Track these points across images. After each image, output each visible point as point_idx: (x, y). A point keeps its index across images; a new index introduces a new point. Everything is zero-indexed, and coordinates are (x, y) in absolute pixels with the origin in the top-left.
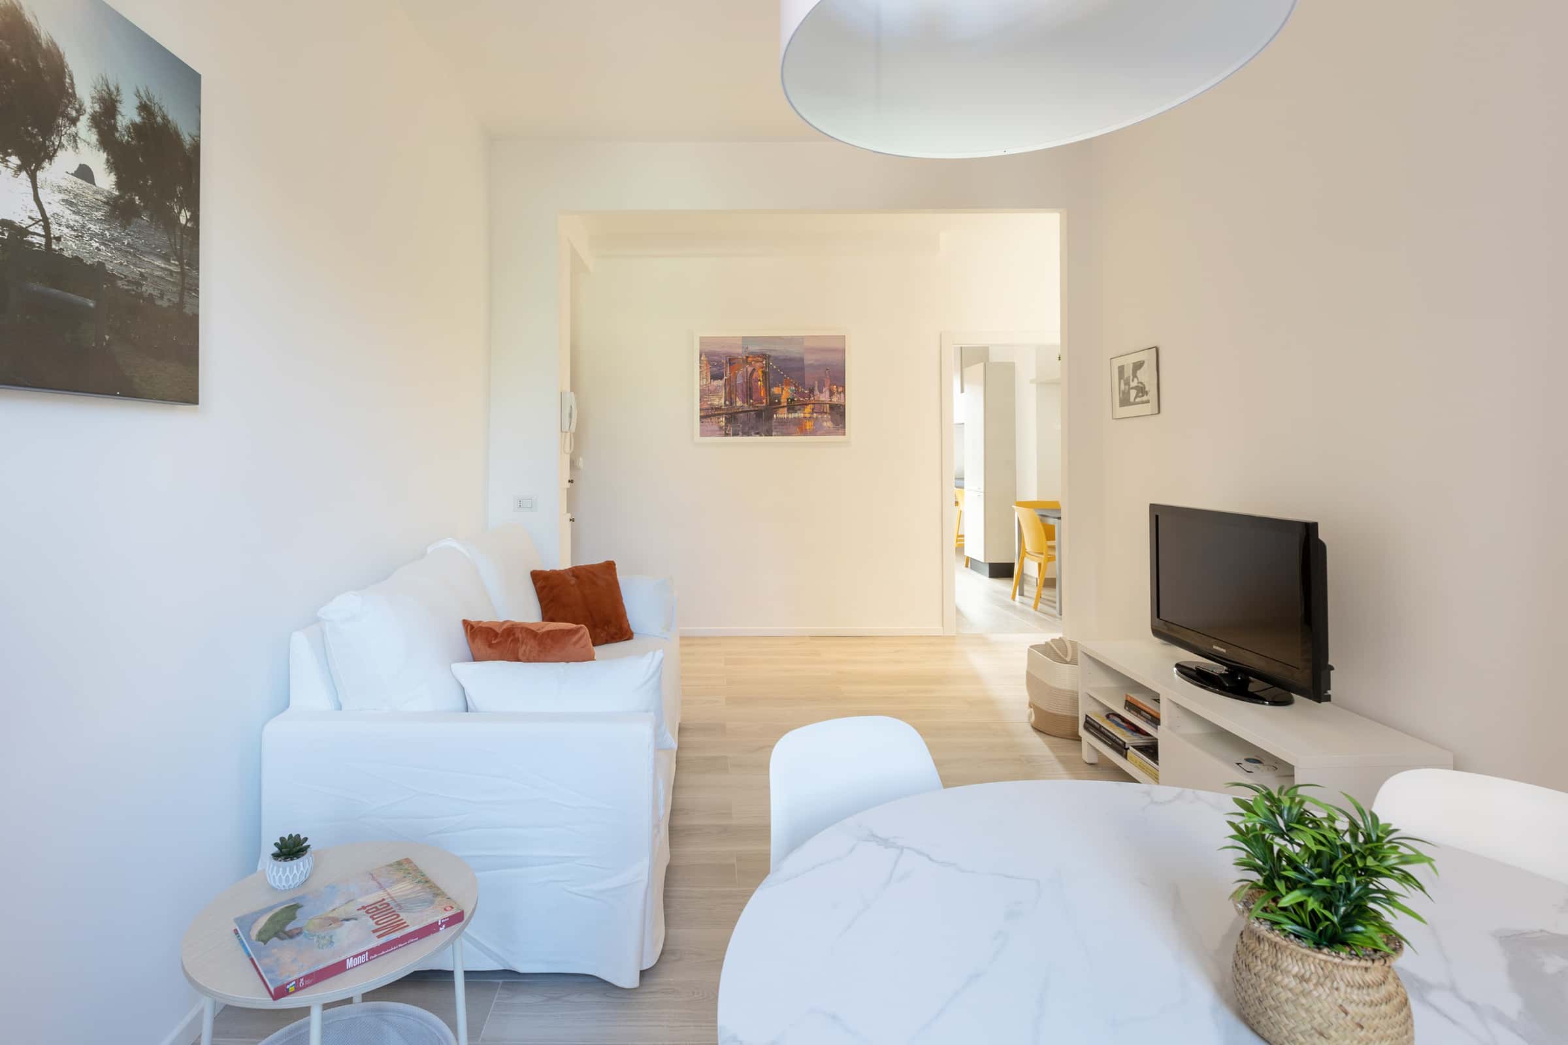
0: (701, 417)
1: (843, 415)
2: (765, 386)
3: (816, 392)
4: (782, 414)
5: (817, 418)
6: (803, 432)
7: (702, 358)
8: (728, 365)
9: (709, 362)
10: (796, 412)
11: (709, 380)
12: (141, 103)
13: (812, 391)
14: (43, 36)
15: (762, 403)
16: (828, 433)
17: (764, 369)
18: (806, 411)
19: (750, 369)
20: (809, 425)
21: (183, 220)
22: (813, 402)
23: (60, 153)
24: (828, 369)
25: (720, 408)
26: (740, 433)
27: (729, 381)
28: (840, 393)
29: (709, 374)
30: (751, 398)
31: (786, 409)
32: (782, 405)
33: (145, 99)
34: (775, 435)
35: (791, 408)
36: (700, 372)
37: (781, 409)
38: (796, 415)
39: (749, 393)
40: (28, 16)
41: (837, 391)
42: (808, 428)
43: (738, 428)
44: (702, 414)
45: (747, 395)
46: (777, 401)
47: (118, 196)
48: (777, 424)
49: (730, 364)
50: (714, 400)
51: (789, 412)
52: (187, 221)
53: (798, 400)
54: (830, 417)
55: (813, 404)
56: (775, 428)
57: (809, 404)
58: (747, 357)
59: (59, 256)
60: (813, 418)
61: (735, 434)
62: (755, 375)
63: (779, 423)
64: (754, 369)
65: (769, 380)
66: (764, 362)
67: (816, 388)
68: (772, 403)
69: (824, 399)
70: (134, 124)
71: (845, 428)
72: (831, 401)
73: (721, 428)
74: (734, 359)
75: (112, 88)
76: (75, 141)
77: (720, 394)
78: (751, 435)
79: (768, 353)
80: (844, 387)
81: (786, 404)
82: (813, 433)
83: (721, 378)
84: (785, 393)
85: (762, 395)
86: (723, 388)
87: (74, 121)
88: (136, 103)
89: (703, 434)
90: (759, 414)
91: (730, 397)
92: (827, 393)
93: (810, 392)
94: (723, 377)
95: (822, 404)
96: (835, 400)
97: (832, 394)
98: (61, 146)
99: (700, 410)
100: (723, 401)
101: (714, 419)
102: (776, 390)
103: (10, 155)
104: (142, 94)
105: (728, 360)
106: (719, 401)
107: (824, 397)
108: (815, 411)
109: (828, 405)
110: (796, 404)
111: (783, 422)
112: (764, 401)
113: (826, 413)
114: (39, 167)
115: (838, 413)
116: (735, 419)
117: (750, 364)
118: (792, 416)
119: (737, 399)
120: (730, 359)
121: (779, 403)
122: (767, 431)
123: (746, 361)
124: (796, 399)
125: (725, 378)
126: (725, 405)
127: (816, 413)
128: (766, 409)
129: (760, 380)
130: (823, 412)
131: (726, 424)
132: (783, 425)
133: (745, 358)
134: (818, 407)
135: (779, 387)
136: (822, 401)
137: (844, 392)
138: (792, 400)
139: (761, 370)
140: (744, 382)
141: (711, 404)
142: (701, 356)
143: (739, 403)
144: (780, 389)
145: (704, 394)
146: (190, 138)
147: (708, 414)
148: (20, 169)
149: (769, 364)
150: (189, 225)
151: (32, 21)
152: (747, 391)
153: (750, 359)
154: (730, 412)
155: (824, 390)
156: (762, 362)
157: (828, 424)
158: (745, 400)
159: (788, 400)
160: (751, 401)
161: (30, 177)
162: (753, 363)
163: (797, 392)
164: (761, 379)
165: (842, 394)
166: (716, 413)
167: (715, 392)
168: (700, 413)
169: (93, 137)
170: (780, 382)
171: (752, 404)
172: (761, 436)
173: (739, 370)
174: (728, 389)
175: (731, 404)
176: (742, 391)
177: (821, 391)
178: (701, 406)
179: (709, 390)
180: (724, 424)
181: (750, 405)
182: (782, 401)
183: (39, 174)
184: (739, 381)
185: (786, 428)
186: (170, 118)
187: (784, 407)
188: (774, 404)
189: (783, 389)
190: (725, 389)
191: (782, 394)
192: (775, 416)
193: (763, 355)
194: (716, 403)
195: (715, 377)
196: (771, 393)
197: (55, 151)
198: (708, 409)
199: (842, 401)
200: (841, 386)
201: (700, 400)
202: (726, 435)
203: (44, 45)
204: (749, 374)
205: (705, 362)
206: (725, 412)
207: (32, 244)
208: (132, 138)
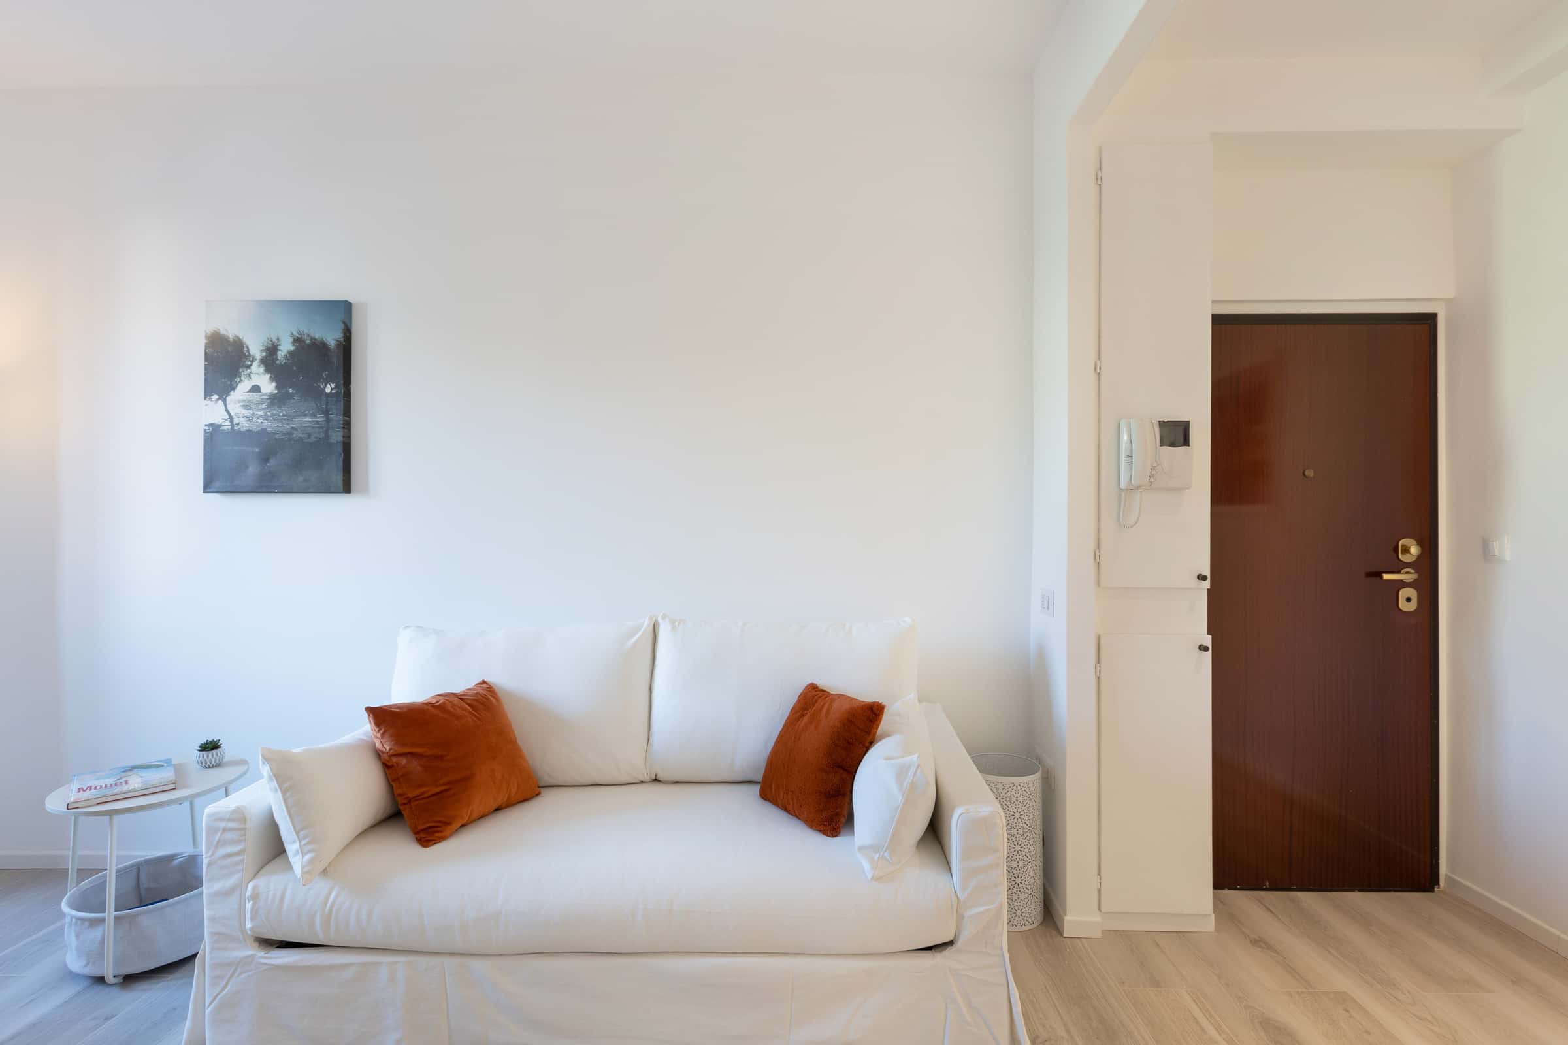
12: (294, 339)
14: (230, 336)
21: (328, 390)
23: (239, 386)
33: (297, 335)
40: (223, 332)
47: (277, 393)
52: (332, 389)
59: (239, 432)
70: (290, 353)
75: (274, 340)
76: (249, 376)
87: (249, 367)
88: (291, 339)
98: (241, 381)
103: (212, 395)
104: (295, 333)
114: (228, 395)
146: (334, 342)
148: (218, 399)
150: (333, 391)
151: (226, 334)
161: (223, 401)
169: (262, 369)
183: (227, 398)
186: (317, 337)
197: (237, 385)
203: (231, 340)
207: (224, 430)
208: (288, 360)
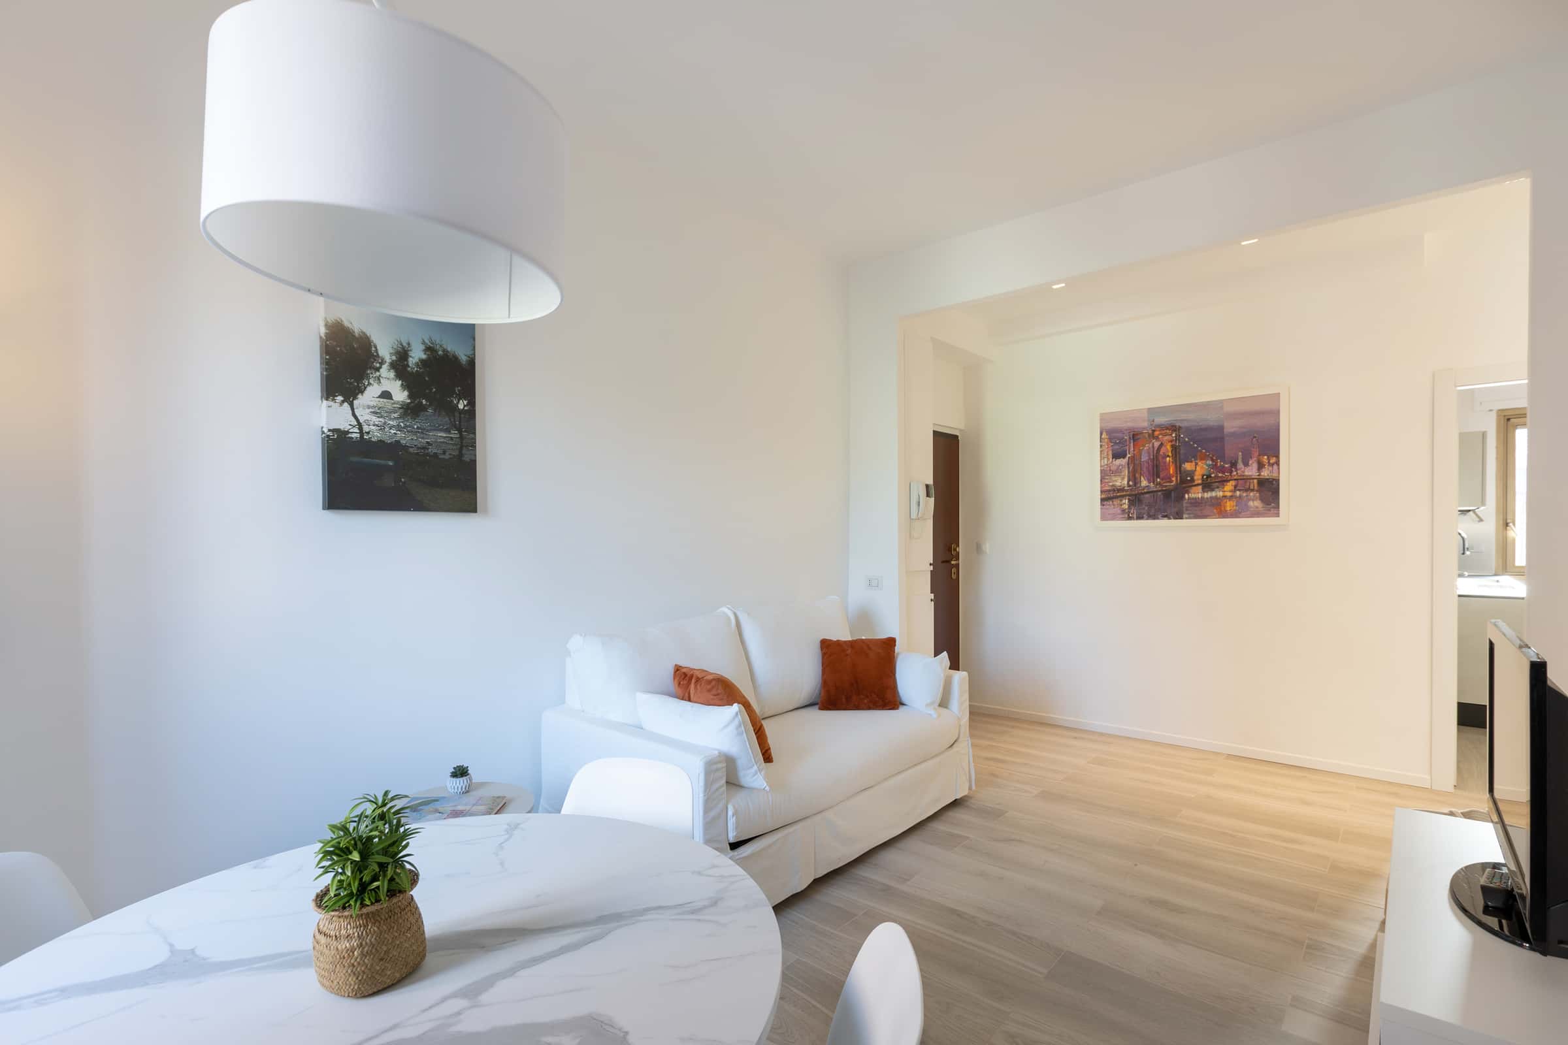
0: (1102, 500)
1: (1275, 492)
2: (1175, 461)
3: (1240, 465)
4: (1196, 493)
5: (1240, 497)
6: (1223, 514)
7: (1103, 436)
8: (1132, 441)
9: (1110, 439)
10: (1212, 490)
11: (1111, 460)
12: (426, 347)
13: (1234, 465)
14: (356, 331)
15: (1172, 482)
16: (1256, 514)
17: (1173, 443)
18: (1225, 489)
19: (1157, 444)
20: (1229, 506)
21: (461, 406)
22: (1235, 478)
23: (369, 389)
24: (1255, 437)
25: (1122, 490)
26: (1144, 516)
27: (1132, 459)
28: (1273, 464)
29: (1110, 453)
30: (1158, 476)
31: (1200, 487)
32: (1196, 483)
33: (429, 344)
34: (1186, 518)
35: (1207, 485)
36: (1101, 451)
37: (1194, 488)
38: (1214, 494)
39: (1156, 469)
40: (346, 324)
41: (1269, 462)
42: (1228, 509)
43: (1142, 511)
44: (1103, 496)
45: (1153, 475)
46: (1189, 478)
47: (409, 403)
48: (1188, 505)
49: (1134, 441)
50: (1116, 481)
51: (1204, 491)
52: (465, 406)
53: (1216, 477)
54: (1258, 495)
55: (1235, 480)
56: (1187, 510)
57: (1230, 480)
58: (1154, 431)
59: (369, 441)
60: (1236, 497)
61: (1140, 517)
62: (1163, 450)
63: (1191, 503)
64: (1162, 443)
65: (1179, 454)
66: (1174, 435)
67: (1240, 461)
68: (1183, 481)
69: (1250, 474)
70: (422, 361)
71: (1279, 508)
72: (1259, 475)
73: (1123, 511)
74: (1137, 434)
75: (405, 344)
76: (379, 379)
77: (1123, 474)
78: (1158, 519)
79: (1178, 424)
80: (1278, 457)
81: (1200, 482)
82: (1235, 515)
83: (1124, 457)
84: (1199, 469)
85: (1171, 472)
86: (1127, 466)
87: (378, 369)
88: (423, 347)
89: (1104, 518)
90: (1167, 494)
91: (1133, 477)
92: (1255, 466)
93: (1231, 467)
94: (1126, 455)
95: (1251, 478)
96: (1265, 473)
97: (1261, 466)
98: (369, 384)
99: (1102, 492)
100: (1125, 482)
101: (1116, 502)
102: (1188, 466)
103: (337, 396)
104: (427, 341)
105: (1131, 436)
106: (1122, 481)
107: (1251, 471)
108: (1238, 488)
109: (1255, 481)
110: (1213, 481)
111: (1196, 503)
112: (1174, 479)
113: (1253, 490)
114: (355, 398)
115: (1269, 491)
116: (1140, 501)
117: (1157, 438)
118: (1207, 495)
119: (1142, 478)
120: (1134, 435)
121: (1192, 480)
122: (1177, 514)
123: (1152, 436)
124: (1213, 475)
125: (1128, 455)
126: (1129, 485)
127: (1239, 490)
128: (1176, 488)
129: (1168, 456)
130: (1248, 490)
131: (1129, 507)
132: (1196, 506)
133: (1150, 432)
134: (1243, 484)
135: (1191, 462)
136: (1248, 476)
137: (1277, 463)
138: (1209, 476)
139: (1170, 444)
140: (1150, 459)
141: (1113, 486)
142: (1101, 434)
143: (1144, 483)
144: (1194, 464)
145: (1105, 474)
146: (466, 357)
147: (1109, 496)
148: (343, 402)
149: (1180, 436)
150: (466, 408)
151: (349, 326)
152: (1153, 469)
153: (1156, 433)
154: (1134, 493)
155: (1250, 462)
156: (1171, 435)
157: (1257, 504)
158: (1152, 480)
159: (1203, 477)
160: (1158, 480)
161: (349, 404)
162: (1160, 437)
163: (1215, 466)
164: (1170, 454)
165: (1275, 467)
166: (1118, 494)
167: (1117, 472)
168: (1101, 495)
169: (392, 374)
170: (1194, 456)
171: (1159, 484)
172: (1170, 519)
173: (1144, 446)
174: (1131, 468)
175: (1135, 484)
176: (1149, 471)
177: (1246, 464)
178: (1101, 487)
179: (1110, 470)
180: (1127, 507)
181: (1157, 485)
182: (1196, 478)
183: (355, 402)
184: (1145, 458)
185: (1200, 510)
186: (449, 349)
187: (1198, 485)
188: (1186, 482)
189: (1196, 464)
190: (1129, 468)
191: (1195, 470)
192: (1187, 496)
193: (1173, 426)
194: (1118, 484)
195: (1116, 456)
196: (1182, 469)
197: (365, 388)
198: (1109, 491)
199: (1275, 475)
200: (1274, 456)
201: (1101, 481)
202: (1130, 518)
203: (357, 335)
204: (1156, 449)
205: (1106, 440)
206: (1128, 493)
207: (352, 438)
208: (420, 368)
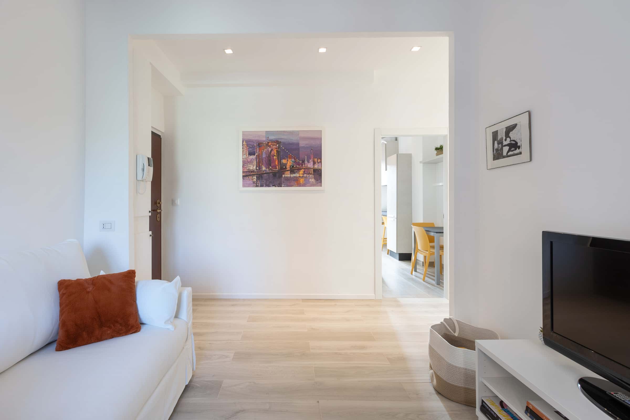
0: (243, 176)
1: (320, 175)
2: (278, 159)
3: (306, 162)
4: (287, 174)
5: (306, 177)
6: (299, 185)
7: (244, 143)
8: (258, 147)
9: (247, 145)
10: (295, 173)
11: (248, 156)
13: (303, 162)
15: (276, 168)
16: (313, 185)
17: (277, 149)
18: (300, 173)
19: (270, 149)
20: (302, 181)
22: (304, 168)
24: (312, 150)
25: (253, 171)
26: (264, 185)
27: (258, 156)
28: (319, 163)
29: (247, 152)
30: (270, 165)
31: (289, 172)
32: (287, 169)
34: (283, 187)
35: (292, 171)
36: (243, 151)
37: (286, 172)
38: (295, 175)
39: (269, 162)
41: (317, 161)
42: (301, 182)
43: (263, 183)
44: (244, 175)
45: (268, 163)
46: (284, 167)
48: (284, 180)
49: (259, 146)
50: (250, 167)
51: (291, 174)
53: (296, 167)
54: (313, 176)
55: (304, 169)
56: (283, 183)
57: (302, 169)
58: (268, 143)
60: (304, 177)
61: (262, 186)
62: (272, 153)
63: (285, 179)
64: (272, 149)
65: (280, 154)
66: (277, 146)
67: (306, 160)
68: (282, 168)
69: (310, 166)
71: (321, 182)
72: (313, 167)
73: (254, 182)
74: (261, 144)
77: (254, 163)
78: (270, 186)
79: (279, 140)
80: (321, 159)
81: (289, 169)
82: (304, 185)
83: (254, 155)
84: (289, 163)
85: (276, 164)
86: (255, 160)
89: (244, 186)
90: (274, 174)
91: (259, 165)
92: (312, 163)
93: (302, 163)
94: (255, 154)
95: (309, 169)
96: (316, 166)
97: (314, 163)
99: (243, 172)
100: (255, 167)
101: (250, 177)
102: (284, 161)
105: (258, 144)
106: (253, 167)
107: (310, 165)
108: (305, 173)
109: (312, 170)
110: (295, 169)
111: (288, 179)
112: (278, 167)
113: (311, 174)
115: (318, 174)
116: (262, 177)
117: (270, 146)
118: (292, 175)
119: (263, 166)
120: (259, 144)
121: (286, 168)
122: (279, 184)
123: (268, 145)
124: (295, 166)
125: (256, 154)
126: (256, 169)
127: (306, 174)
128: (279, 172)
129: (275, 156)
130: (309, 174)
131: (257, 180)
132: (288, 181)
133: (267, 143)
134: (307, 171)
135: (285, 159)
136: (309, 167)
137: (321, 162)
138: (293, 167)
139: (276, 150)
140: (266, 156)
141: (248, 169)
142: (243, 142)
143: (264, 168)
144: (286, 160)
145: (245, 163)
147: (247, 175)
149: (280, 146)
152: (268, 162)
153: (270, 144)
154: (259, 173)
155: (310, 161)
156: (276, 145)
157: (312, 180)
158: (267, 167)
159: (290, 167)
160: (271, 167)
162: (271, 146)
163: (295, 162)
164: (276, 155)
165: (320, 163)
166: (251, 174)
167: (251, 162)
168: (243, 174)
170: (286, 157)
171: (271, 169)
172: (276, 187)
173: (264, 150)
174: (258, 161)
175: (260, 169)
177: (308, 162)
178: (243, 170)
179: (247, 161)
180: (255, 180)
181: (270, 170)
182: (287, 167)
184: (264, 156)
187: (288, 171)
188: (283, 169)
189: (288, 160)
190: (256, 160)
191: (287, 163)
192: (283, 176)
193: (277, 141)
194: (251, 168)
195: (250, 154)
196: (281, 162)
198: (247, 172)
199: (320, 167)
200: (319, 159)
201: (243, 166)
202: (257, 186)
204: (269, 152)
205: (245, 145)
206: (256, 173)
